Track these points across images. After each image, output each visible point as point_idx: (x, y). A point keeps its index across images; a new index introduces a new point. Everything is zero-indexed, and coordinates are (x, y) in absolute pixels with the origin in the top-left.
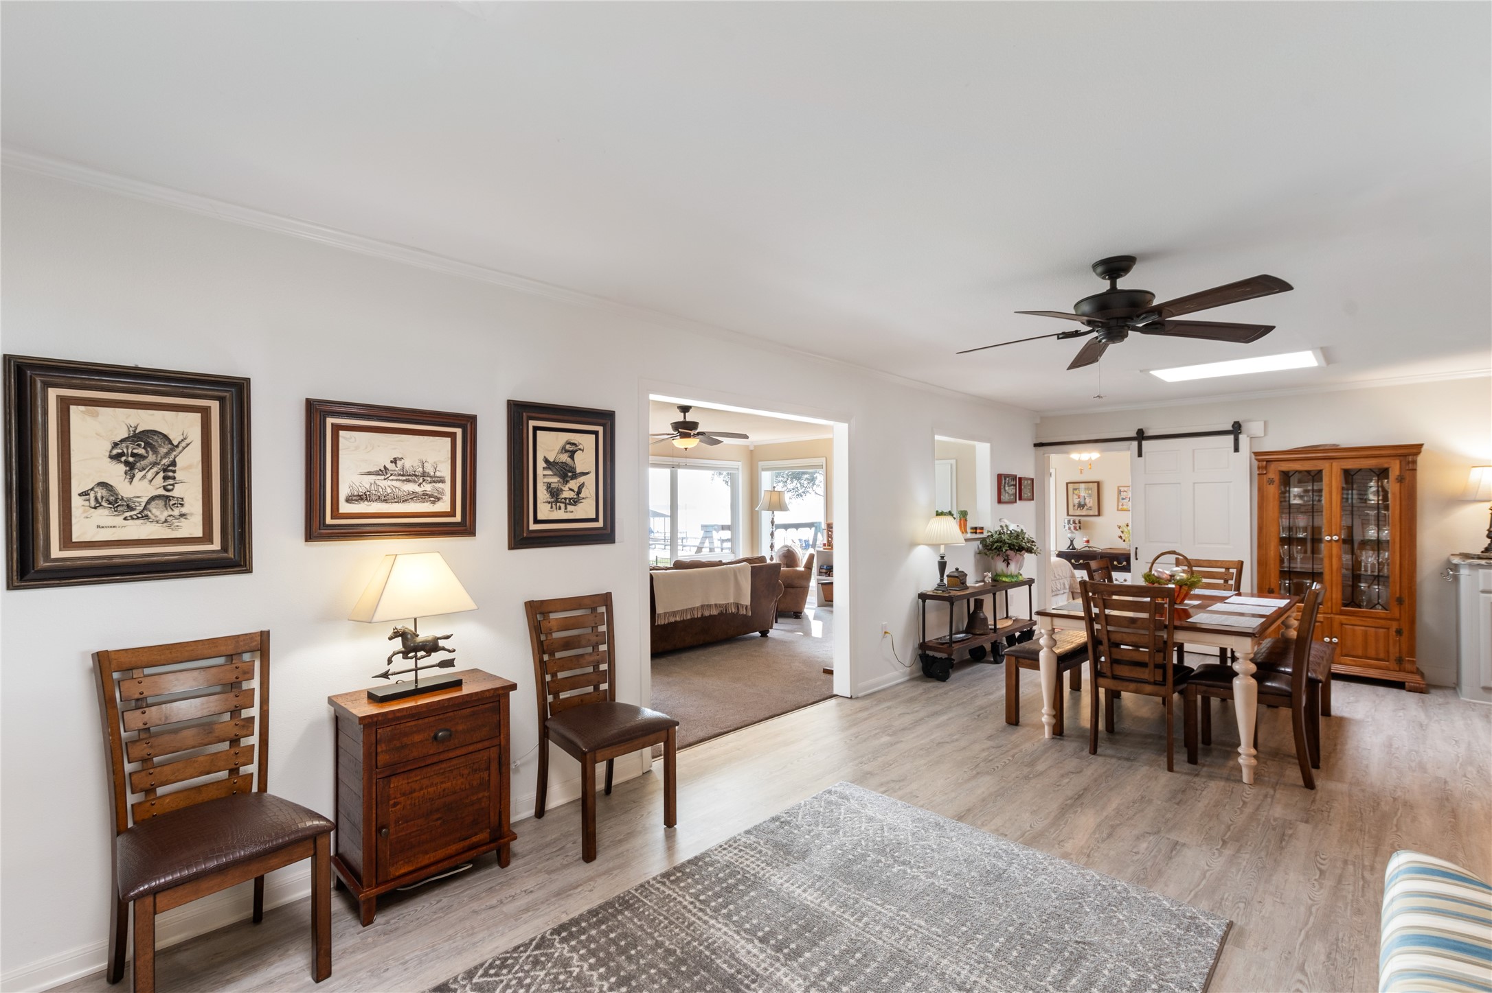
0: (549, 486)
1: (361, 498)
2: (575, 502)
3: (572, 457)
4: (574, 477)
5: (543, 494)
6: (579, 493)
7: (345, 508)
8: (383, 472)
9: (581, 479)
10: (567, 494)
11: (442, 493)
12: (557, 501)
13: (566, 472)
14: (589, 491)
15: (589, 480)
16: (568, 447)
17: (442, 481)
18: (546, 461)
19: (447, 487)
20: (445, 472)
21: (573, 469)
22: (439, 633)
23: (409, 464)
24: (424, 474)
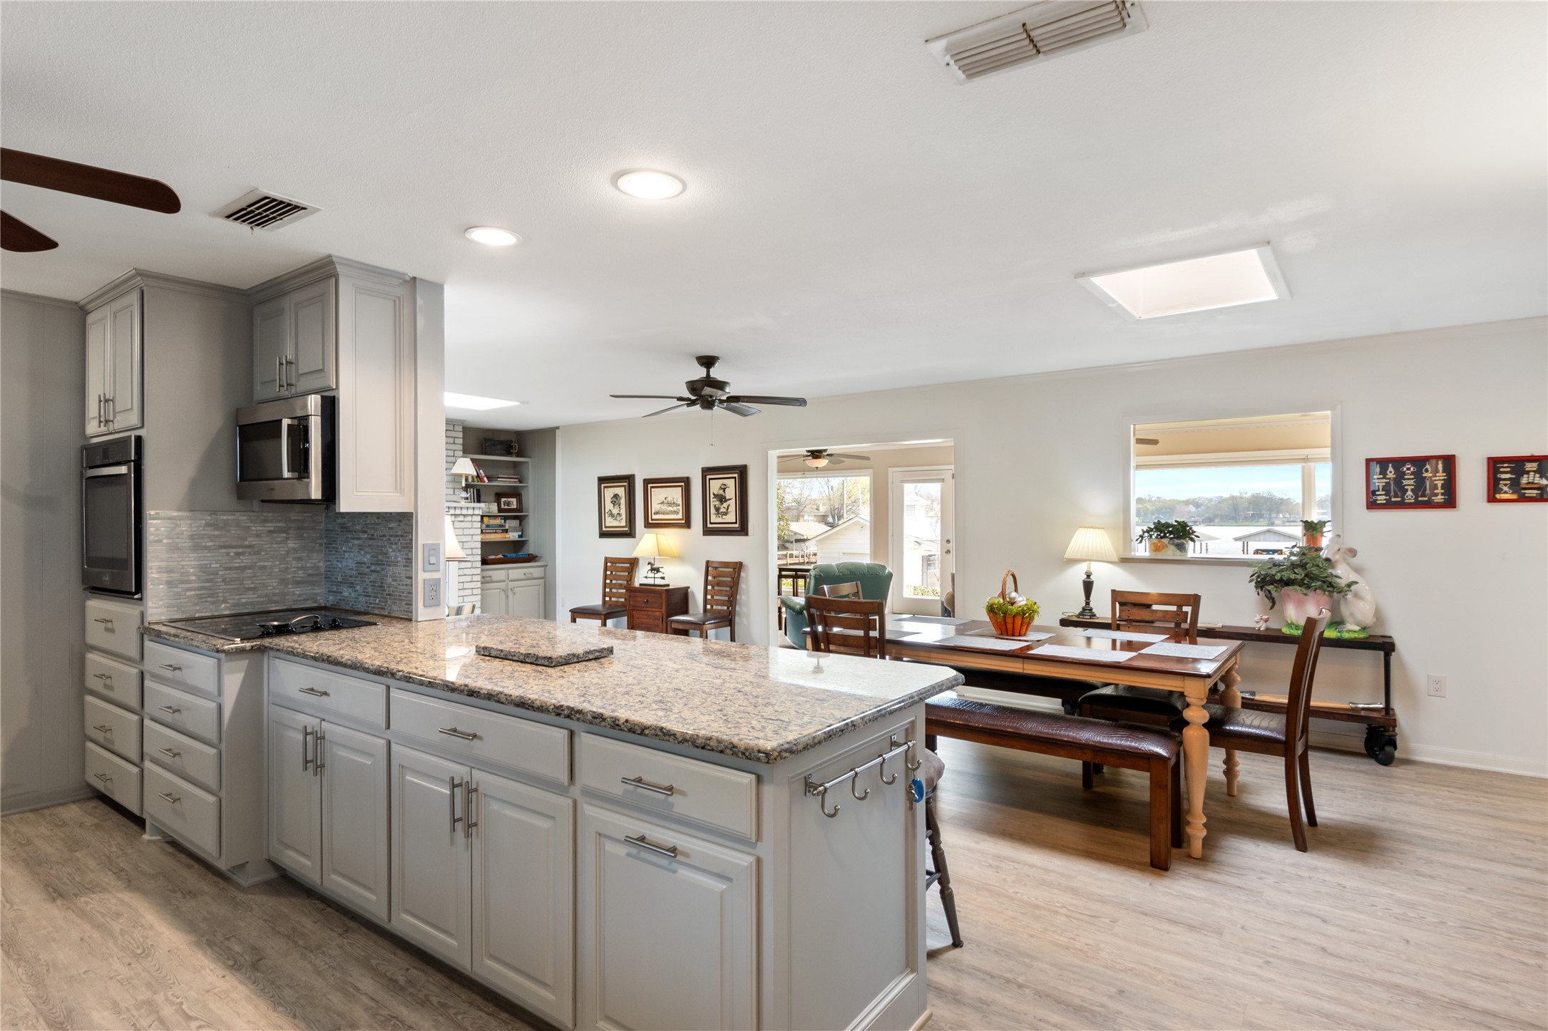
0: (715, 506)
1: (657, 513)
2: (726, 514)
3: (724, 491)
4: (725, 501)
5: (713, 510)
6: (728, 509)
7: (654, 517)
8: (662, 503)
9: (729, 502)
10: (722, 510)
11: (679, 510)
12: (718, 514)
13: (722, 499)
14: (732, 508)
15: (732, 503)
16: (723, 487)
17: (679, 506)
18: (714, 494)
19: (680, 508)
20: (680, 502)
21: (725, 498)
22: (660, 566)
23: (669, 499)
24: (674, 503)
